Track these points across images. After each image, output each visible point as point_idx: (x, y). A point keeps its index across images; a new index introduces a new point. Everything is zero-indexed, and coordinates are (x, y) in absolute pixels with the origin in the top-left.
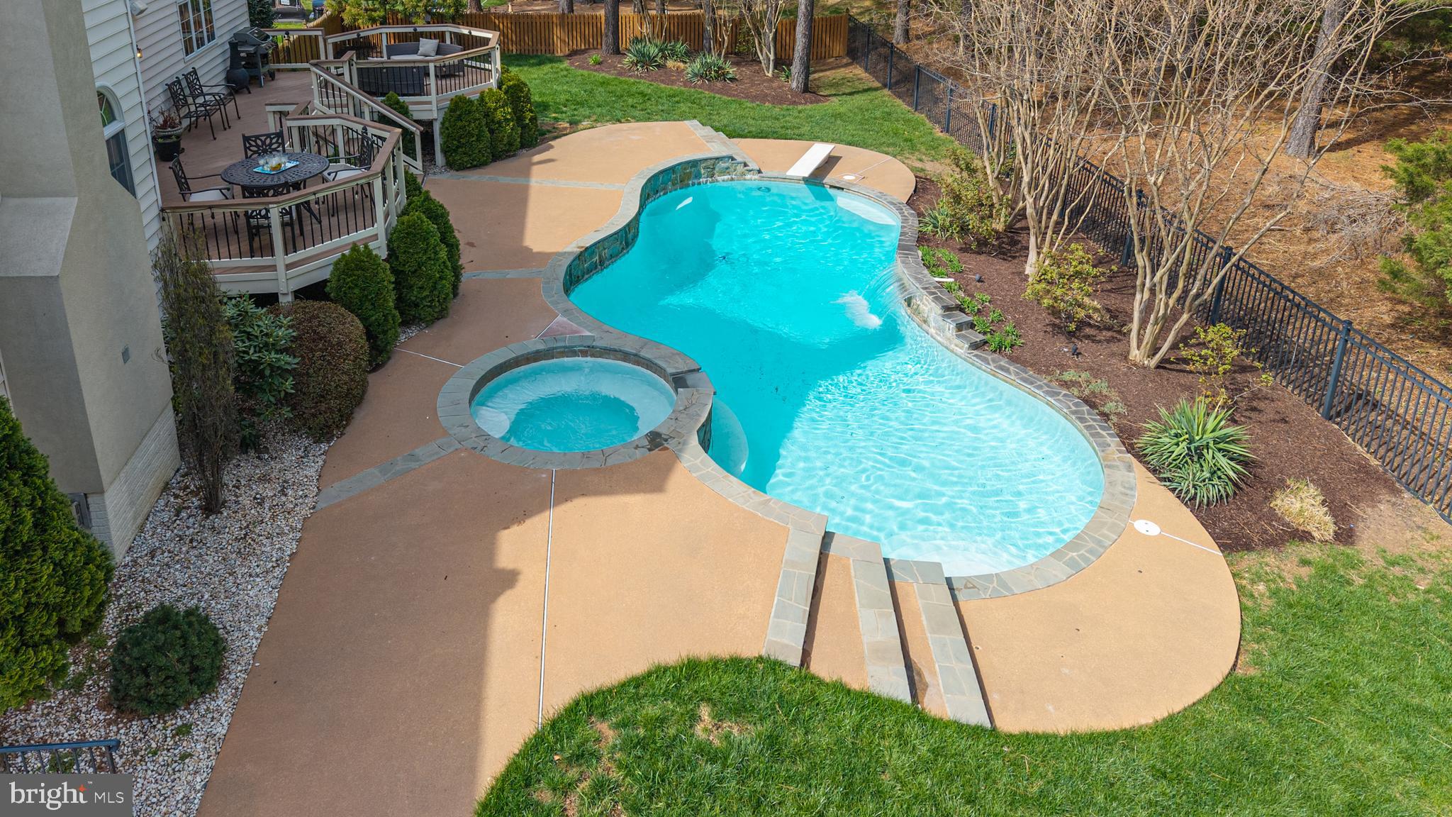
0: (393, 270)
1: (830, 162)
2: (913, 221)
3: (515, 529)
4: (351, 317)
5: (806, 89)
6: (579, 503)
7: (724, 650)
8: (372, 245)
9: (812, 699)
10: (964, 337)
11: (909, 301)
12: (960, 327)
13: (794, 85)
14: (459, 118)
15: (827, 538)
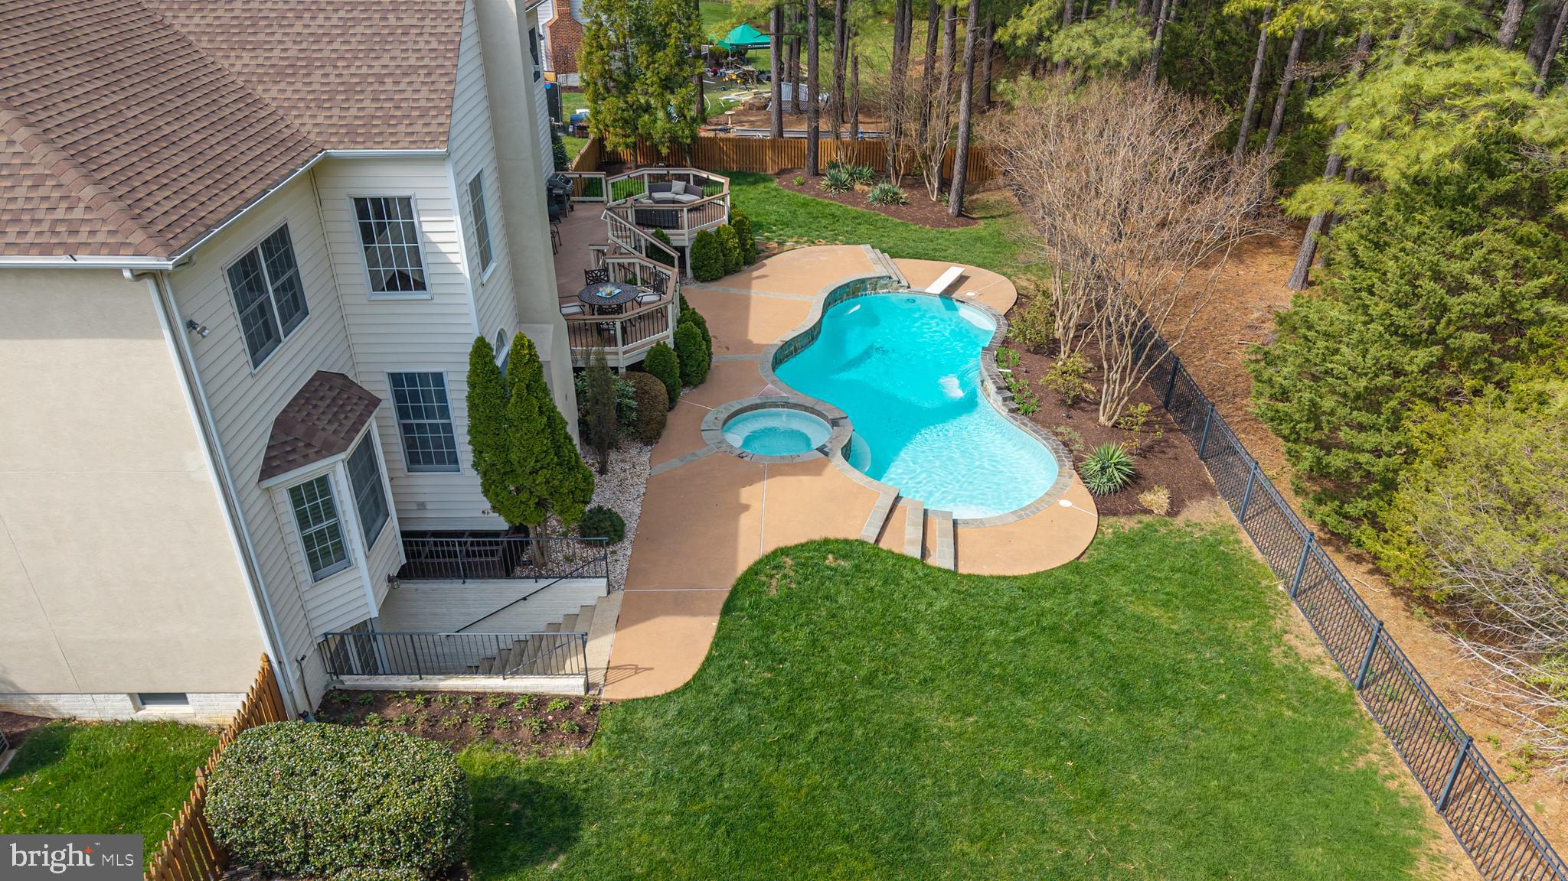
0: (678, 356)
1: (961, 280)
2: (1005, 329)
3: (748, 488)
4: (659, 382)
5: (960, 214)
6: (779, 479)
7: (841, 536)
8: (667, 341)
9: (877, 555)
10: (1006, 406)
11: (982, 382)
12: (1005, 399)
13: (950, 211)
14: (704, 247)
15: (898, 499)
